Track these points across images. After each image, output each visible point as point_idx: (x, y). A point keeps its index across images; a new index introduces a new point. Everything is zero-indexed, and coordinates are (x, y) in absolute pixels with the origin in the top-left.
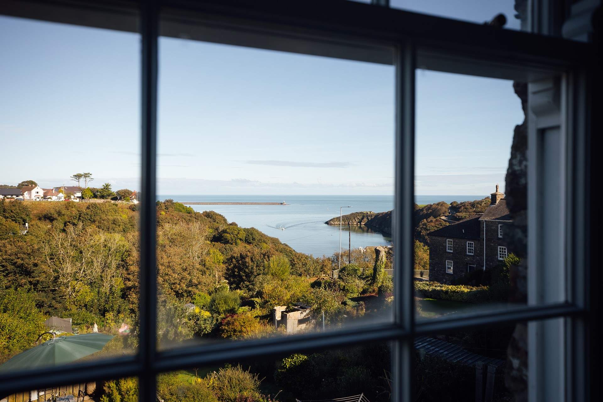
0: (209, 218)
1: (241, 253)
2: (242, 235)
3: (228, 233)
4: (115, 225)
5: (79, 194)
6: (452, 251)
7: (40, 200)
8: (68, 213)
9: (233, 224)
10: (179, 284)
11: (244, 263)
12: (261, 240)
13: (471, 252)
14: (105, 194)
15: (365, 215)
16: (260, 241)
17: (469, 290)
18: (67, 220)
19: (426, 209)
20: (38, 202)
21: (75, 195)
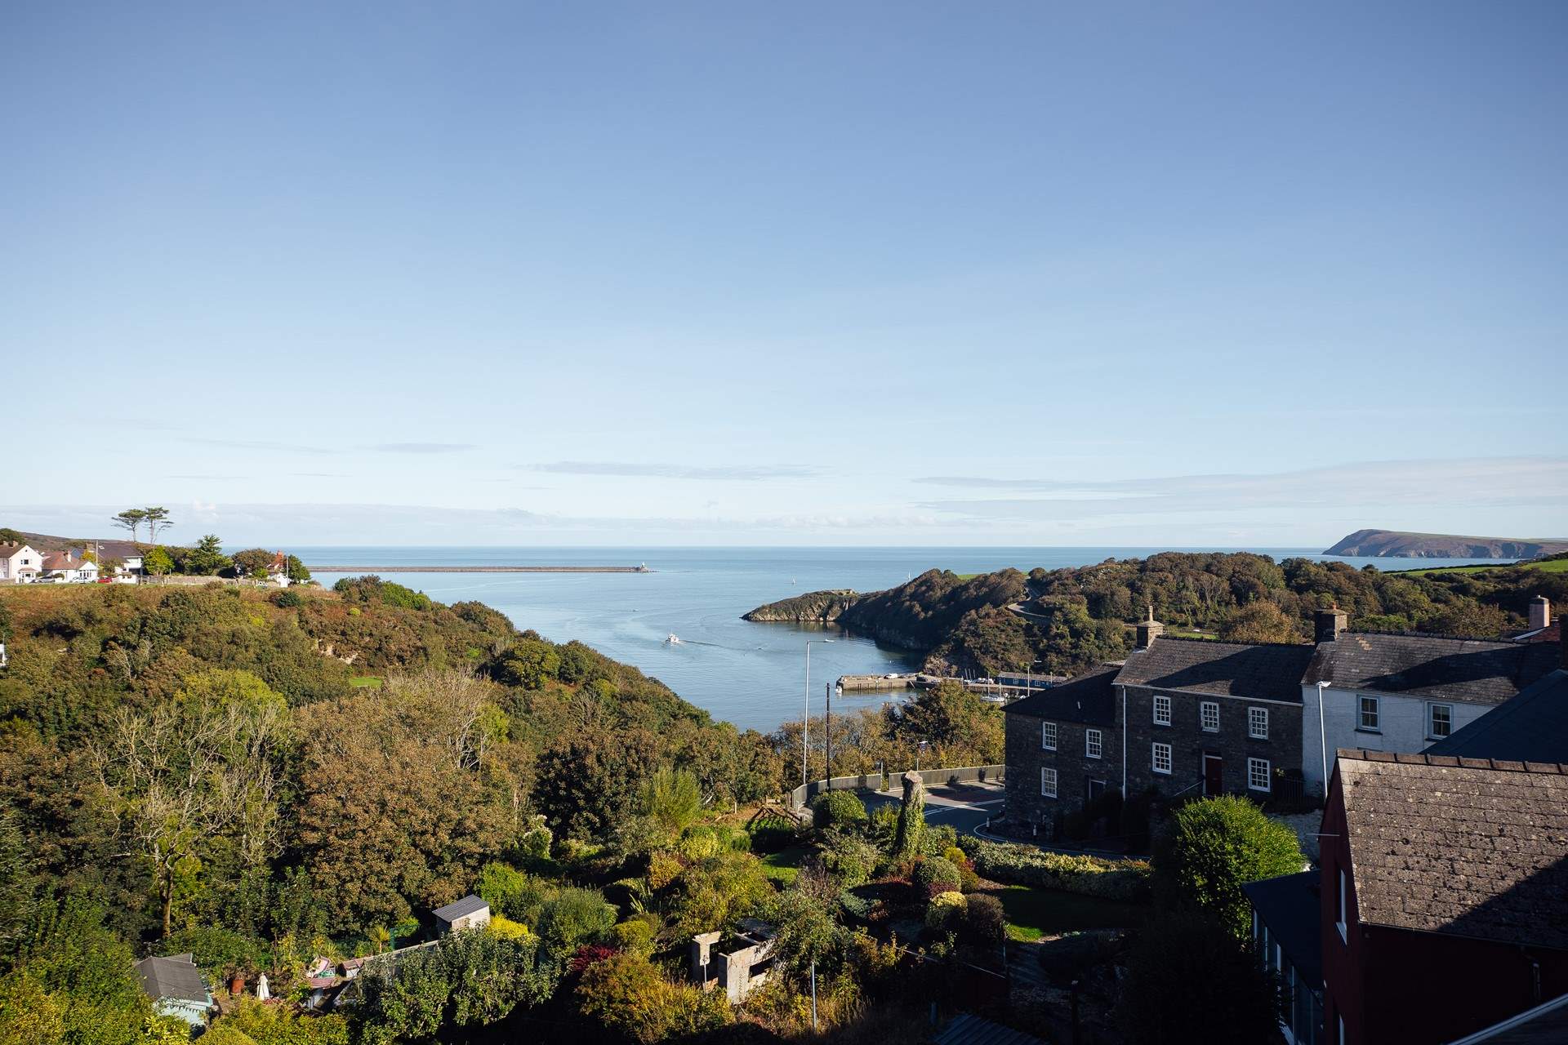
0: (470, 622)
1: (572, 744)
2: (553, 662)
3: (517, 659)
4: (235, 647)
5: (136, 563)
6: (1055, 749)
7: (33, 581)
8: (112, 616)
9: (529, 635)
10: (434, 834)
11: (582, 768)
12: (597, 672)
13: (1095, 751)
14: (204, 562)
15: (837, 599)
16: (595, 675)
17: (1102, 870)
18: (109, 634)
19: (976, 585)
20: (29, 587)
21: (125, 564)
